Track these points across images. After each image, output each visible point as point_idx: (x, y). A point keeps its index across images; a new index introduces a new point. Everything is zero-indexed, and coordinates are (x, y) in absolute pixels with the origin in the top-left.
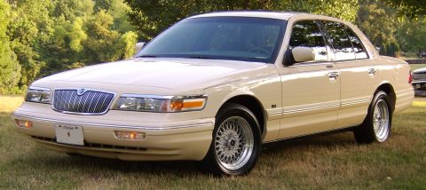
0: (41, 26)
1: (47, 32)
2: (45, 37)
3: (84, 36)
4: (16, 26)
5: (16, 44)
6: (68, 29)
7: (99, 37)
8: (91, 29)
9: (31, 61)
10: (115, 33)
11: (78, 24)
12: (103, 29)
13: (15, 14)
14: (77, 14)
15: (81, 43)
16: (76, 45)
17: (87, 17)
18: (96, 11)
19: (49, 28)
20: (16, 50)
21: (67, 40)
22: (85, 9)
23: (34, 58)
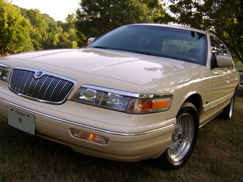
0: (43, 35)
1: (45, 38)
2: (44, 39)
3: (58, 40)
4: (34, 34)
5: (33, 40)
6: (53, 37)
7: (63, 42)
8: (60, 38)
9: (38, 47)
10: (69, 41)
11: (56, 36)
12: (65, 39)
13: (35, 30)
14: (56, 33)
15: (57, 43)
16: (55, 43)
17: (60, 34)
18: (63, 32)
19: (46, 36)
20: (33, 43)
21: (52, 41)
22: (60, 31)
23: (39, 46)
